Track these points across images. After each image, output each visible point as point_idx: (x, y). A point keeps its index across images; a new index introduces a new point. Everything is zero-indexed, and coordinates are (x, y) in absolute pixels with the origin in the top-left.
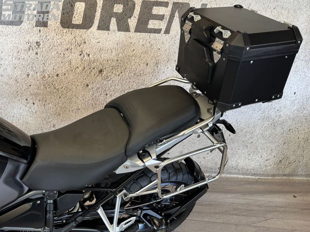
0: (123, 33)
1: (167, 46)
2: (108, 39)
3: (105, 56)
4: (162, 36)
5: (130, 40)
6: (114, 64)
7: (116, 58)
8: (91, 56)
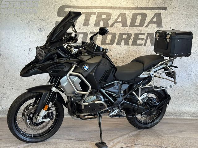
0: (126, 46)
1: (145, 51)
2: (120, 49)
3: (118, 56)
4: (143, 47)
5: (129, 49)
6: (122, 59)
7: (123, 57)
8: (112, 56)
